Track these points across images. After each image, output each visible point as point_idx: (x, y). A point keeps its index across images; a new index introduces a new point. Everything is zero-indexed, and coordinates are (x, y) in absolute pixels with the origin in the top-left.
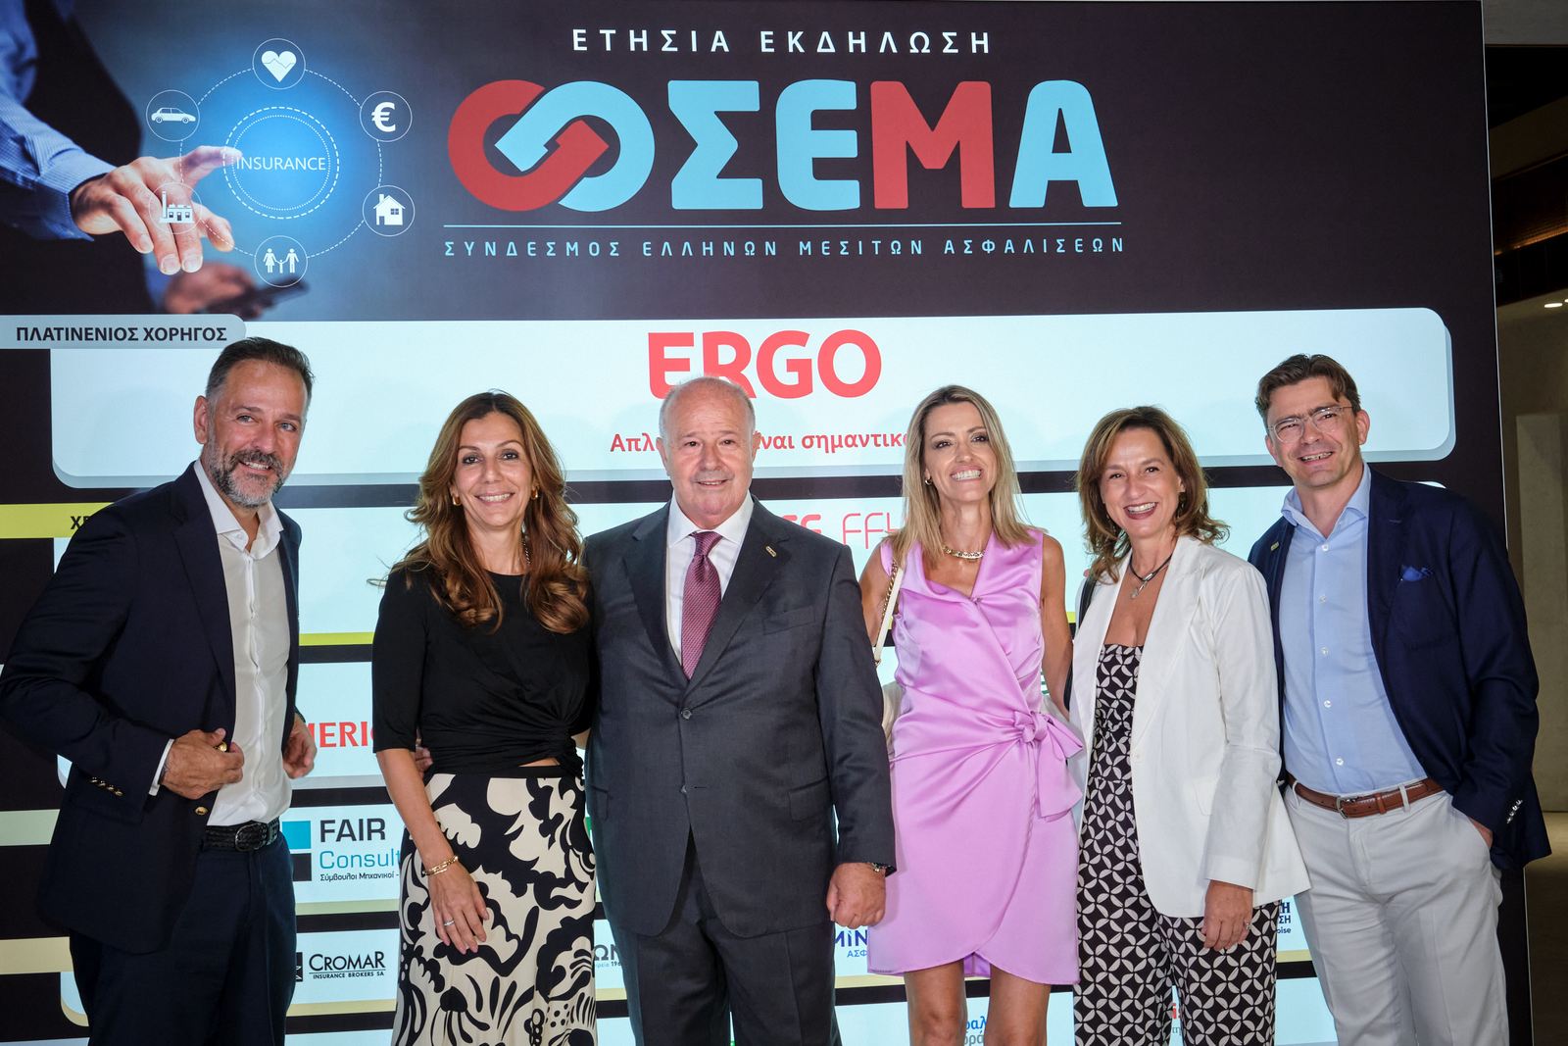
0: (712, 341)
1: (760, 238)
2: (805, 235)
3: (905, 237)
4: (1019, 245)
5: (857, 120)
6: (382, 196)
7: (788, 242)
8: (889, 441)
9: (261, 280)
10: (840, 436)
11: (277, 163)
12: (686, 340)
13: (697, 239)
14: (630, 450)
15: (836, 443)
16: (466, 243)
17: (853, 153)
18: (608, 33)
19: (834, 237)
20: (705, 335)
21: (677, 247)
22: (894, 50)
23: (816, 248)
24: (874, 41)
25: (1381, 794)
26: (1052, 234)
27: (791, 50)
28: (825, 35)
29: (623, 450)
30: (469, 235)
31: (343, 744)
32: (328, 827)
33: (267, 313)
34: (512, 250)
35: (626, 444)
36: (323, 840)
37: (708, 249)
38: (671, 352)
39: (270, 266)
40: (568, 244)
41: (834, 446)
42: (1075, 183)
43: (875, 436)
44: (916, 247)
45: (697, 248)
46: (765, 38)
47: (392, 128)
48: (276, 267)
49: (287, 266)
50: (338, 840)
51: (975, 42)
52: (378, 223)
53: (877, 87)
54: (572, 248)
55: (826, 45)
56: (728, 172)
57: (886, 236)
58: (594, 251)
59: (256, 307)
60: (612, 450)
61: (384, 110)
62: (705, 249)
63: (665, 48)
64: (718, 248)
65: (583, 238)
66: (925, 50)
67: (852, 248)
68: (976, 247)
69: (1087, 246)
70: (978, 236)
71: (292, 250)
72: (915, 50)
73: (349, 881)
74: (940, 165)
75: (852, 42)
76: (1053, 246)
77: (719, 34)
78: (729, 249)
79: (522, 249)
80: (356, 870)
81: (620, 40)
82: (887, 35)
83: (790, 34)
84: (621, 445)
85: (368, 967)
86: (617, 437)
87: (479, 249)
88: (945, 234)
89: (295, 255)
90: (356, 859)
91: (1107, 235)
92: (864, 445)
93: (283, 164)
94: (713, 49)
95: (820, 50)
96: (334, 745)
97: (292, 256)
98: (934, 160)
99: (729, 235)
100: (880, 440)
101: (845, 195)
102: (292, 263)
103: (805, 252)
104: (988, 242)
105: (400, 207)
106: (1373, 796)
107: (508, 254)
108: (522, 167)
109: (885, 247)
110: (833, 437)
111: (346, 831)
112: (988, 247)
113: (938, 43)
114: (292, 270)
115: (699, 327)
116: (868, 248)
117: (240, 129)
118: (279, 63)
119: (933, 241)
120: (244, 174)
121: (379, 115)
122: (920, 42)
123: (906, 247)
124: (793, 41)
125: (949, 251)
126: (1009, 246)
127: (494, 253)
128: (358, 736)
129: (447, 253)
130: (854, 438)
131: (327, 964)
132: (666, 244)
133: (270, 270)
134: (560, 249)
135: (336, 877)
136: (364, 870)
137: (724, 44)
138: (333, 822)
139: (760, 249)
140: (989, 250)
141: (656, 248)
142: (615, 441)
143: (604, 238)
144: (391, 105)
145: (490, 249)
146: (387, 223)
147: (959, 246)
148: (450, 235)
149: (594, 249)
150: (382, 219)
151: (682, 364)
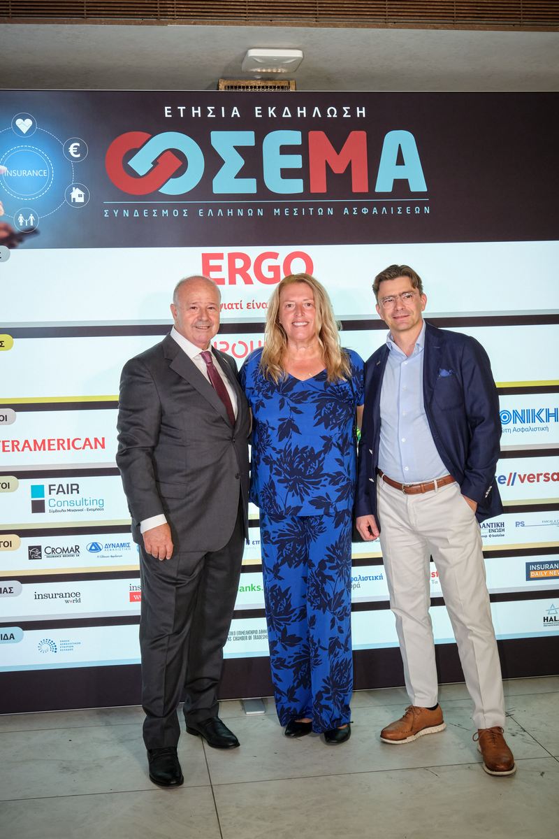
0: (232, 257)
1: (255, 207)
2: (277, 206)
3: (325, 206)
4: (380, 210)
5: (302, 150)
6: (74, 188)
7: (268, 209)
9: (17, 229)
11: (24, 173)
12: (220, 256)
13: (225, 208)
16: (114, 211)
17: (300, 166)
18: (182, 108)
19: (291, 206)
21: (215, 212)
22: (320, 116)
23: (282, 212)
24: (310, 112)
25: (423, 484)
26: (396, 205)
27: (270, 116)
28: (286, 108)
30: (116, 207)
31: (59, 449)
32: (52, 488)
34: (136, 214)
36: (50, 494)
37: (230, 212)
39: (21, 222)
40: (163, 211)
42: (407, 180)
44: (330, 211)
45: (225, 213)
46: (257, 110)
47: (79, 156)
48: (24, 223)
49: (29, 222)
50: (57, 494)
51: (358, 112)
52: (72, 201)
53: (312, 134)
54: (165, 212)
55: (287, 114)
56: (240, 176)
57: (316, 206)
58: (176, 214)
59: (15, 242)
61: (75, 147)
63: (209, 116)
64: (235, 212)
65: (171, 207)
66: (335, 116)
67: (299, 212)
68: (359, 211)
69: (412, 210)
70: (360, 206)
72: (330, 116)
73: (62, 513)
74: (342, 172)
75: (299, 112)
76: (396, 210)
77: (235, 108)
78: (240, 212)
79: (141, 213)
80: (66, 508)
81: (188, 112)
82: (316, 108)
83: (270, 108)
85: (72, 553)
87: (121, 213)
88: (345, 205)
90: (66, 503)
91: (422, 205)
93: (27, 174)
94: (233, 116)
95: (284, 116)
96: (55, 450)
97: (32, 218)
98: (339, 169)
99: (240, 206)
101: (296, 186)
102: (32, 221)
103: (277, 214)
104: (365, 209)
105: (83, 194)
106: (420, 485)
107: (135, 216)
108: (141, 174)
111: (61, 490)
112: (365, 211)
113: (341, 112)
114: (32, 224)
115: (226, 250)
116: (307, 212)
117: (6, 156)
118: (24, 125)
119: (338, 208)
120: (8, 178)
121: (72, 150)
122: (332, 112)
123: (325, 211)
124: (271, 112)
125: (346, 213)
126: (375, 211)
127: (128, 215)
128: (66, 445)
129: (105, 216)
131: (53, 551)
132: (210, 210)
133: (21, 224)
134: (159, 213)
135: (56, 511)
136: (69, 508)
137: (237, 113)
138: (55, 485)
139: (255, 212)
140: (365, 213)
141: (206, 212)
143: (180, 208)
144: (78, 144)
145: (126, 213)
146: (76, 201)
147: (351, 211)
148: (107, 207)
149: (176, 213)
150: (74, 199)
151: (218, 268)
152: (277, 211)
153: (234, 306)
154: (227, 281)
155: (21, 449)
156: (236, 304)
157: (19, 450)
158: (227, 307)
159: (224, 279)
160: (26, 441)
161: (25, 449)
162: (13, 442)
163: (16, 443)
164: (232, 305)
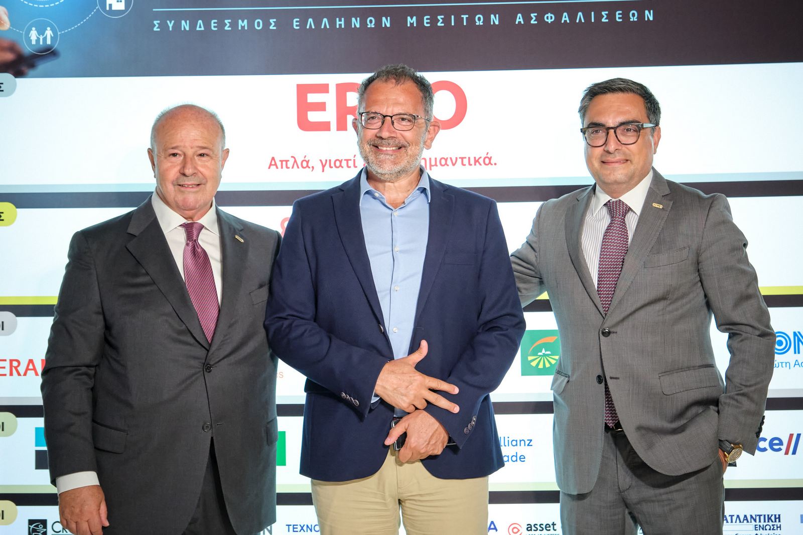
0: (342, 90)
1: (378, 14)
2: (411, 12)
3: (486, 12)
4: (573, 16)
7: (398, 17)
8: (472, 162)
9: (27, 50)
10: (436, 159)
12: (324, 88)
13: (332, 15)
14: (282, 168)
15: (433, 163)
16: (168, 22)
19: (433, 12)
20: (338, 86)
21: (318, 23)
23: (420, 21)
26: (598, 8)
29: (277, 168)
30: (170, 16)
33: (31, 72)
34: (200, 26)
35: (279, 164)
37: (340, 23)
38: (312, 98)
39: (34, 39)
40: (240, 21)
41: (431, 166)
43: (462, 158)
44: (495, 20)
45: (332, 23)
48: (38, 40)
49: (45, 39)
52: (108, 9)
54: (243, 24)
57: (472, 12)
59: (24, 68)
60: (269, 168)
62: (338, 23)
64: (348, 22)
65: (251, 16)
67: (447, 21)
68: (540, 18)
69: (625, 16)
70: (542, 11)
71: (49, 28)
76: (599, 17)
78: (356, 23)
79: (207, 25)
84: (276, 164)
86: (273, 159)
87: (177, 26)
88: (517, 9)
89: (51, 32)
91: (642, 6)
92: (454, 165)
97: (49, 33)
99: (355, 13)
100: (466, 161)
102: (49, 37)
103: (412, 24)
104: (549, 15)
107: (198, 29)
109: (471, 20)
110: (430, 159)
112: (549, 18)
114: (49, 42)
115: (333, 79)
116: (459, 20)
119: (507, 15)
123: (487, 20)
125: (520, 22)
126: (565, 18)
127: (187, 29)
129: (155, 29)
130: (446, 160)
132: (310, 20)
133: (34, 42)
134: (234, 25)
139: (379, 22)
140: (549, 21)
141: (303, 23)
142: (271, 162)
143: (265, 16)
145: (185, 25)
146: (114, 8)
147: (527, 18)
148: (157, 16)
149: (259, 24)
150: (110, 5)
151: (321, 107)
152: (412, 21)
153: (344, 163)
154: (334, 126)
155: (22, 373)
156: (347, 160)
157: (19, 374)
158: (332, 165)
159: (329, 123)
160: (31, 361)
161: (29, 372)
162: (11, 361)
163: (15, 364)
164: (341, 162)
